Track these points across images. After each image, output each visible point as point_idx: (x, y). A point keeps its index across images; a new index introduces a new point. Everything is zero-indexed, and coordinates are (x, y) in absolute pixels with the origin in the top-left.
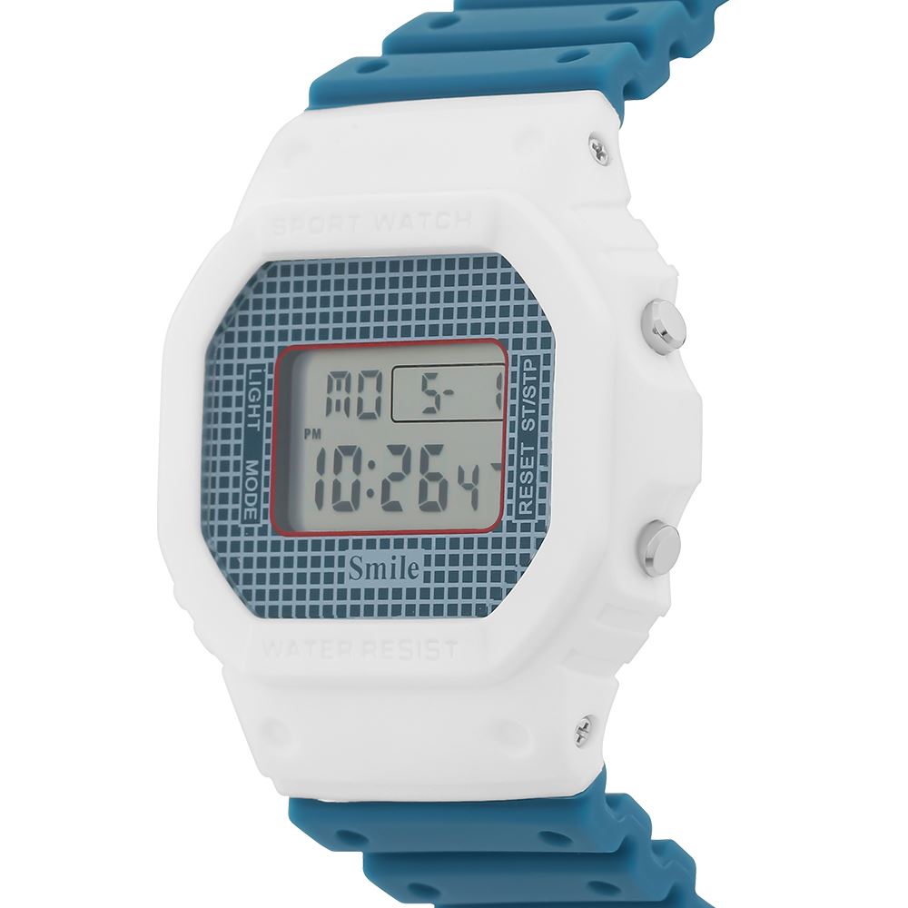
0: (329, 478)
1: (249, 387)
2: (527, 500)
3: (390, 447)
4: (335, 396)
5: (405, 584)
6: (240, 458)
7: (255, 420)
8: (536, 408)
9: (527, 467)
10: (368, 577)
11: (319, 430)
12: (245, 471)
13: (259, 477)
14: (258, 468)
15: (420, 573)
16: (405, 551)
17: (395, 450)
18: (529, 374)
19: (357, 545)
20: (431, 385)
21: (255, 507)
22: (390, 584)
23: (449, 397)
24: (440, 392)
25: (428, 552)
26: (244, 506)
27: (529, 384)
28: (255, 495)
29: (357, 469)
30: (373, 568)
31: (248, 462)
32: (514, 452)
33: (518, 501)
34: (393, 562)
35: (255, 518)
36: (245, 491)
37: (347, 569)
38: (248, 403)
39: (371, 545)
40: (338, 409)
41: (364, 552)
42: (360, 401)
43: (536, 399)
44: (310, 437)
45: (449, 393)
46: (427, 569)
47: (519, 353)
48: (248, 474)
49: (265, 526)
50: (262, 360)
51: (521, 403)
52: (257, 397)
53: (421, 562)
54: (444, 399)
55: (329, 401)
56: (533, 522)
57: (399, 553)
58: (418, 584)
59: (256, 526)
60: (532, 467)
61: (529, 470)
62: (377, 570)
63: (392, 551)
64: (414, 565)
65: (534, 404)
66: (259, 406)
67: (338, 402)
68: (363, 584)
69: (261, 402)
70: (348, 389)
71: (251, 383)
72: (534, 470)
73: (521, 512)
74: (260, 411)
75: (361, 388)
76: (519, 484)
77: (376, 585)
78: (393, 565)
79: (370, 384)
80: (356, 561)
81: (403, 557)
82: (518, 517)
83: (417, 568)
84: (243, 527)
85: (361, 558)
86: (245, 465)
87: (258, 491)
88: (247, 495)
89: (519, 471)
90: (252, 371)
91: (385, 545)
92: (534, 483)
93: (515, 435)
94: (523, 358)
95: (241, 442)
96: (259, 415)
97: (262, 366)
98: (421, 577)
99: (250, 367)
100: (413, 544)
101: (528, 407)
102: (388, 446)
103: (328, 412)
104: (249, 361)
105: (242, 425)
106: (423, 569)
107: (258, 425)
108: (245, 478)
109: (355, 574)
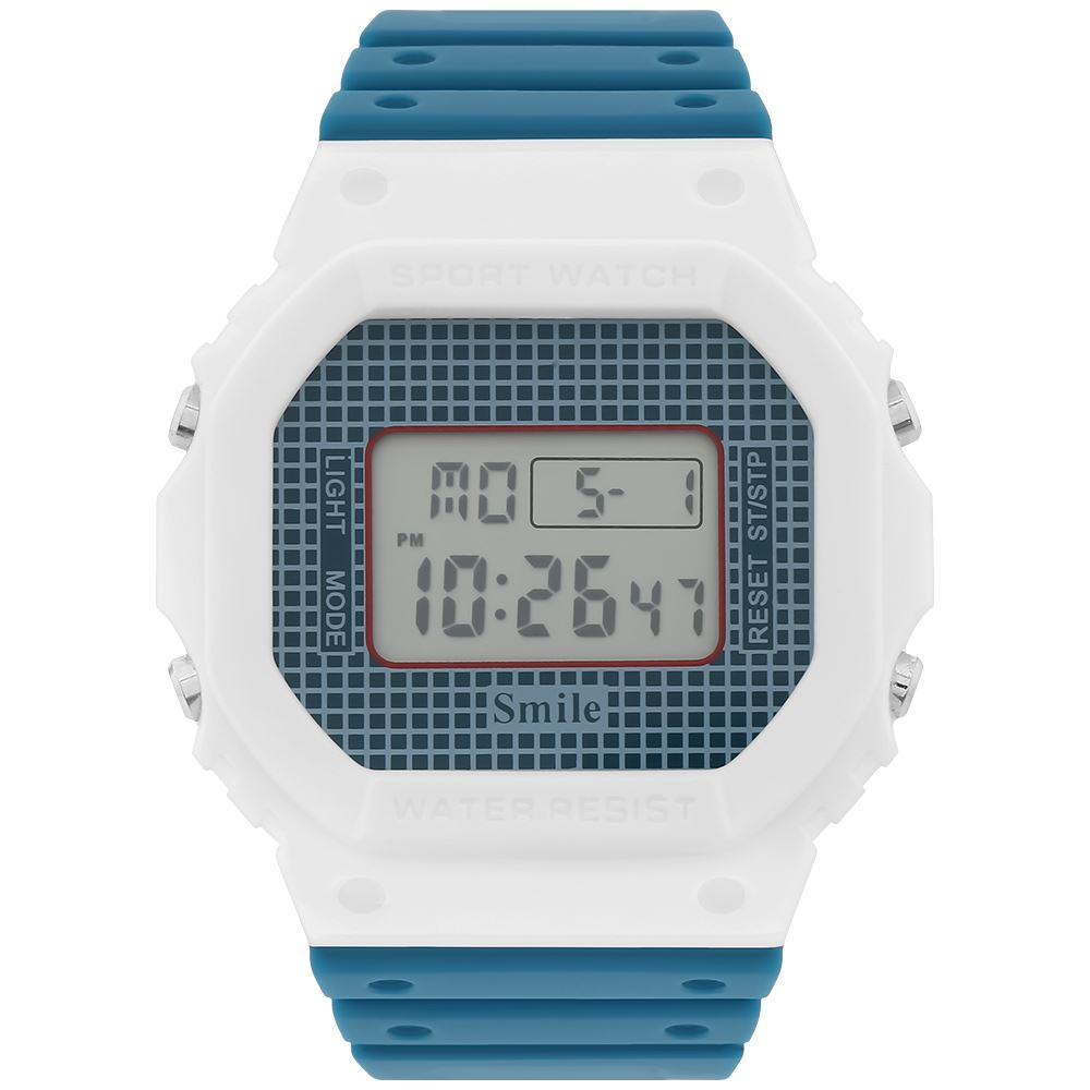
0: (437, 595)
1: (325, 479)
2: (760, 626)
3: (529, 558)
4: (444, 493)
5: (581, 728)
6: (317, 568)
7: (337, 520)
8: (768, 512)
9: (758, 584)
10: (523, 720)
11: (421, 536)
12: (324, 584)
13: (347, 593)
14: (346, 580)
15: (604, 715)
16: (579, 687)
17: (537, 561)
18: (755, 470)
19: (505, 679)
20: (590, 483)
21: (342, 630)
22: (557, 729)
23: (616, 499)
24: (603, 491)
25: (613, 689)
26: (325, 629)
27: (756, 482)
28: (343, 615)
29: (480, 583)
30: (529, 710)
31: (328, 573)
32: (738, 566)
33: (747, 626)
34: (561, 701)
35: (344, 644)
36: (325, 610)
37: (491, 710)
38: (324, 497)
39: (526, 679)
40: (449, 508)
41: (515, 688)
42: (483, 502)
43: (768, 501)
44: (407, 544)
45: (616, 492)
46: (614, 710)
47: (740, 444)
48: (328, 588)
49: (360, 655)
50: (344, 444)
51: (746, 506)
52: (338, 491)
53: (603, 701)
54: (609, 501)
55: (435, 501)
56: (770, 654)
57: (569, 690)
58: (601, 728)
59: (345, 655)
60: (765, 584)
61: (763, 589)
62: (536, 710)
63: (558, 687)
64: (592, 707)
65: (765, 507)
66: (343, 503)
67: (449, 502)
68: (516, 729)
69: (346, 498)
70: (464, 484)
71: (328, 473)
72: (769, 590)
73: (751, 641)
74: (346, 509)
75: (484, 483)
76: (746, 605)
77: (537, 729)
78: (562, 706)
79: (498, 480)
80: (504, 700)
81: (576, 696)
82: (747, 646)
83: (598, 709)
84: (324, 656)
85: (511, 696)
86: (324, 577)
87: (347, 609)
88: (329, 615)
89: (747, 590)
90: (328, 458)
91: (547, 679)
92: (769, 605)
93: (738, 545)
94: (746, 451)
95: (317, 547)
96: (343, 514)
97: (347, 452)
98: (605, 720)
99: (325, 453)
100: (590, 679)
101: (756, 511)
102: (526, 557)
103: (435, 511)
104: (324, 444)
105: (317, 527)
106: (606, 710)
107: (342, 527)
108: (325, 593)
109: (504, 716)
